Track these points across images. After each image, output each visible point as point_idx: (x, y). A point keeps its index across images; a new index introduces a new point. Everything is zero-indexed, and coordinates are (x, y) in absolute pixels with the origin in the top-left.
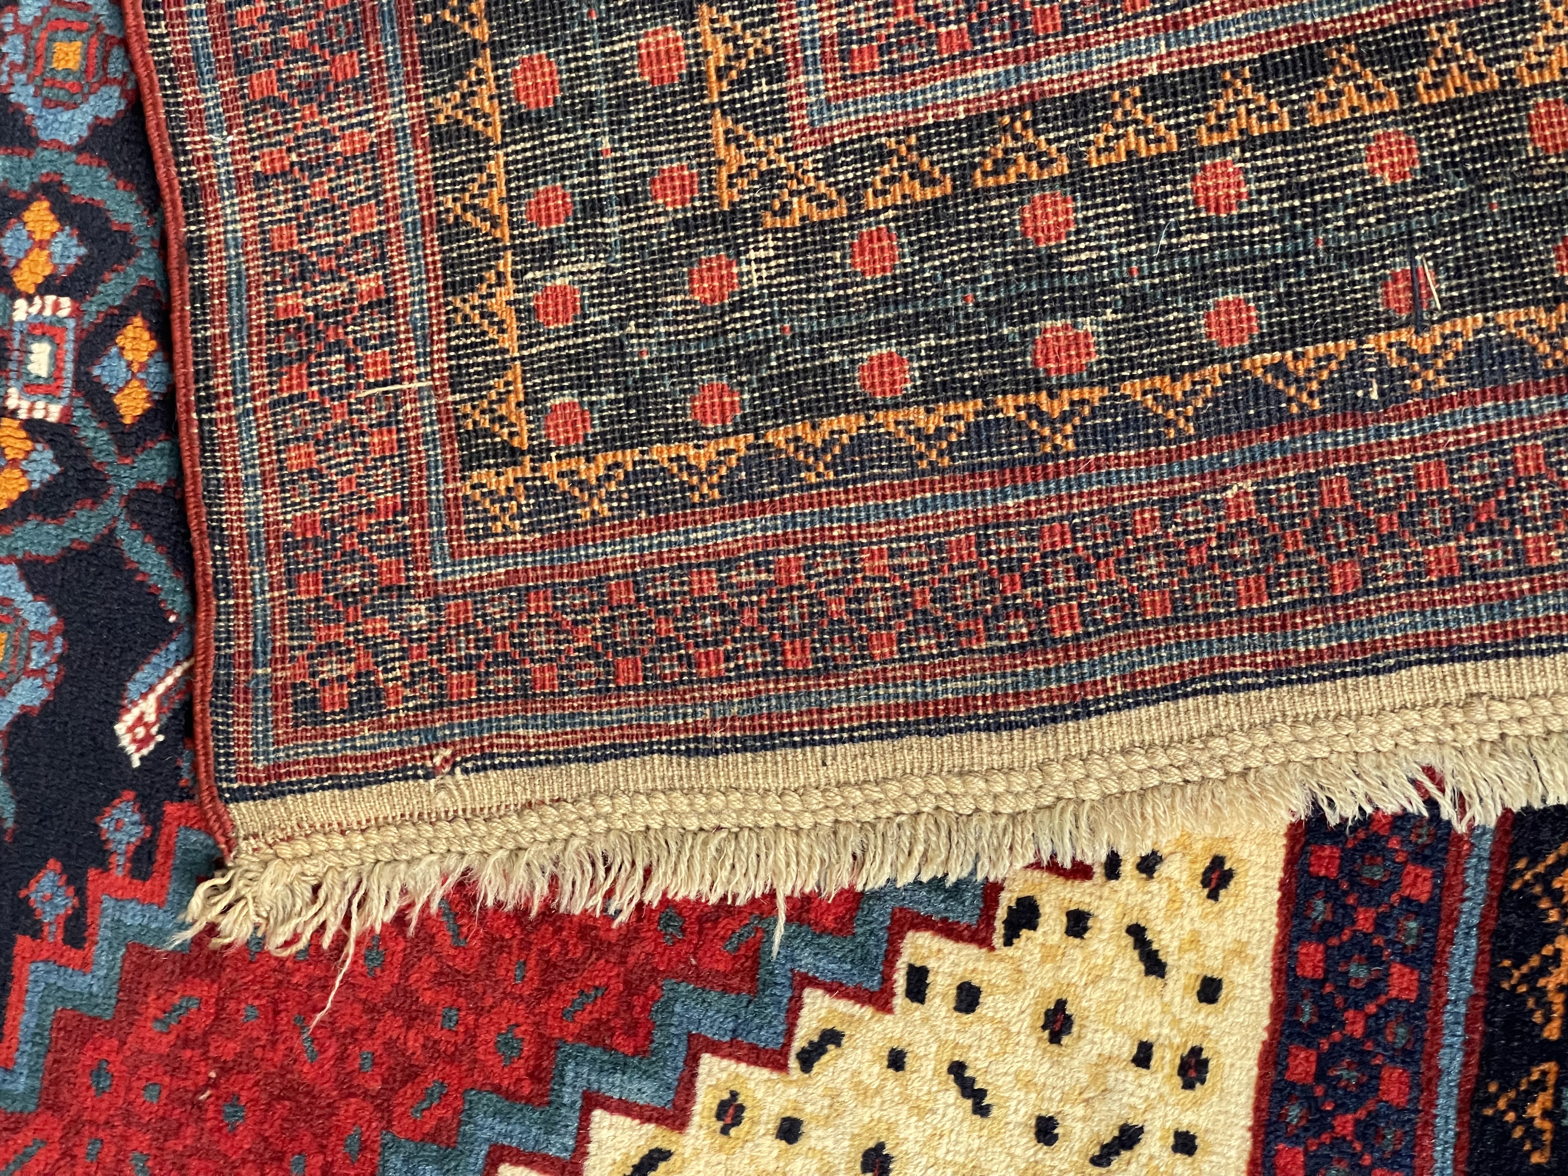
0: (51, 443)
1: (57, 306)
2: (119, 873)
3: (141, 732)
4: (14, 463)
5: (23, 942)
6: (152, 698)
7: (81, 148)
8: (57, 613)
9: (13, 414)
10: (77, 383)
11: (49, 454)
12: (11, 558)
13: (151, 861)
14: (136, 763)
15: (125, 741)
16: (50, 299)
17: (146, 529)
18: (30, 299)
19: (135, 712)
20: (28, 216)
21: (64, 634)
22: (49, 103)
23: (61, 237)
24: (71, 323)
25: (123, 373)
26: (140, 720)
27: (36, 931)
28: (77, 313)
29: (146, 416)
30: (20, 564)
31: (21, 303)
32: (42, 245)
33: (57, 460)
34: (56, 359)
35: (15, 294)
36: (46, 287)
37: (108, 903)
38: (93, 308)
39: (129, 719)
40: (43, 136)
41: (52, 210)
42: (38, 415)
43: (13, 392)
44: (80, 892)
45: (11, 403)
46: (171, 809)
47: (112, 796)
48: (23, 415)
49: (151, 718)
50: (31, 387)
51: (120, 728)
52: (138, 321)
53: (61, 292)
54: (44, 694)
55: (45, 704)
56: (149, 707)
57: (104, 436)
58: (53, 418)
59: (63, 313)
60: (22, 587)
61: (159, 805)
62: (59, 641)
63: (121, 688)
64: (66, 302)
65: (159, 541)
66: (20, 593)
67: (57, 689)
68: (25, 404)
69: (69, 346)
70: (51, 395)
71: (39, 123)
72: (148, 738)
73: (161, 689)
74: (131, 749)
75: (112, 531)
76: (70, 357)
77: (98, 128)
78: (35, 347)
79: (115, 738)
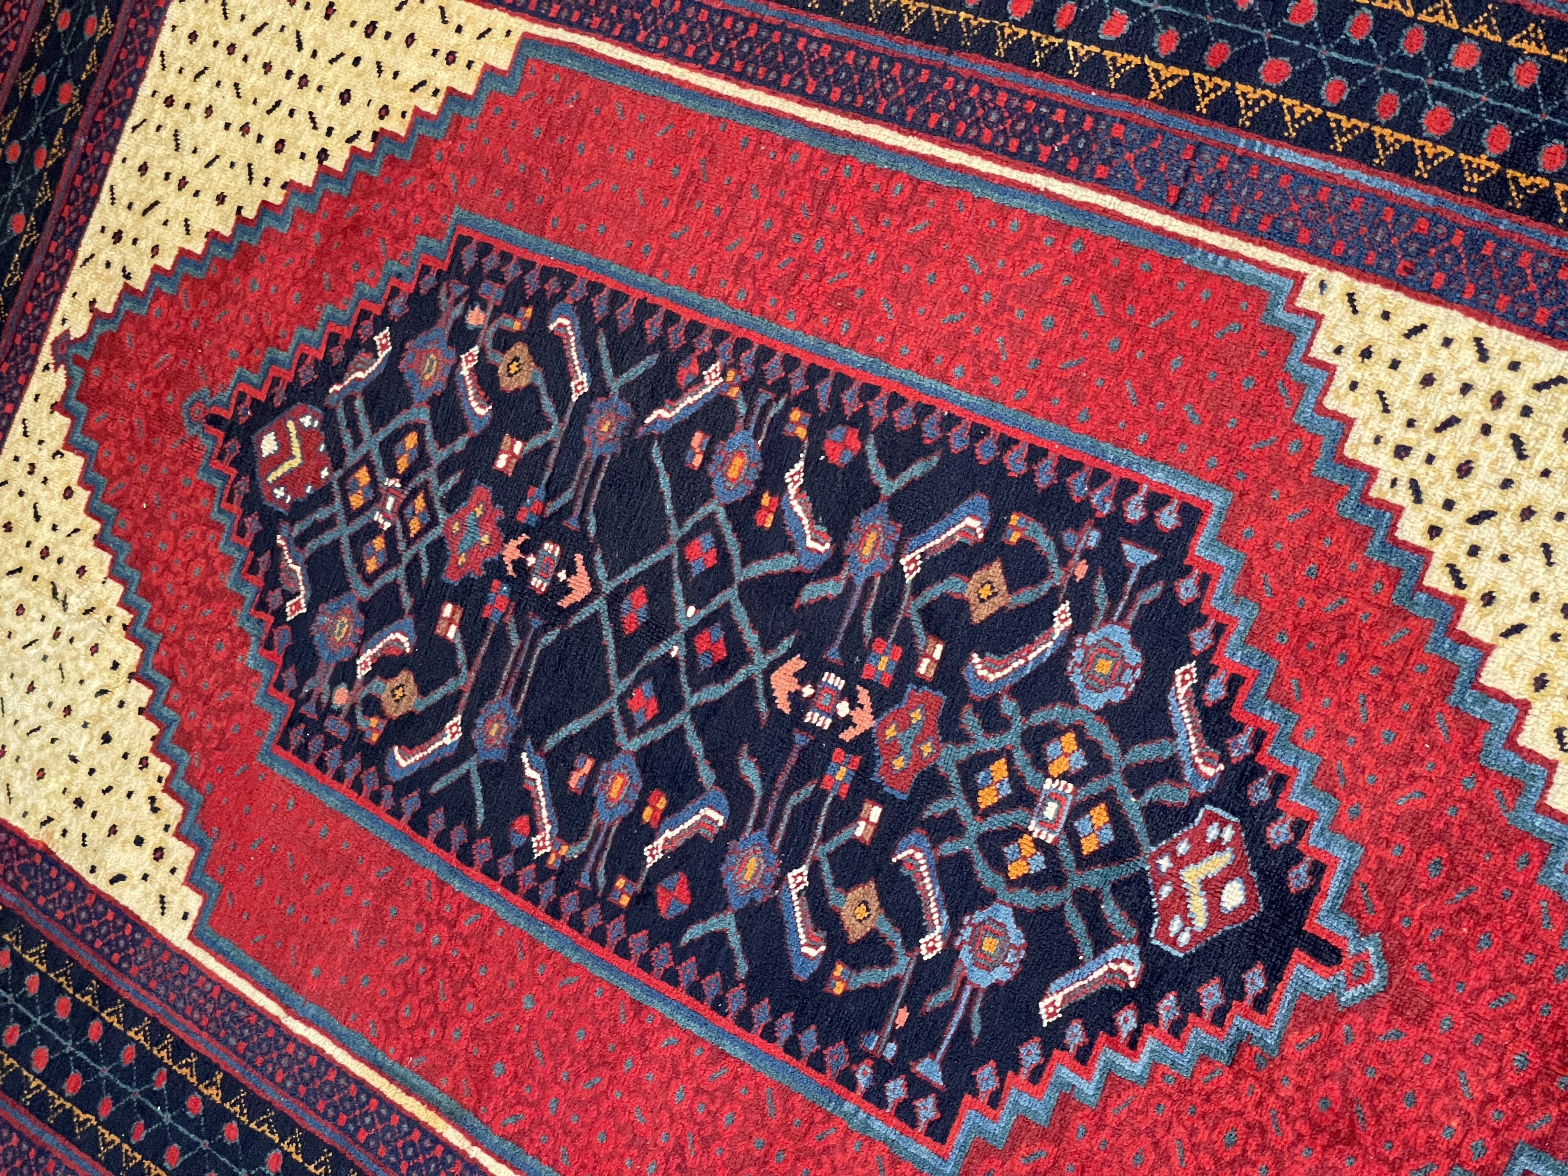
0: (1045, 853)
1: (1066, 787)
2: (1023, 1077)
3: (1051, 1009)
4: (1024, 858)
5: (968, 1098)
6: (1061, 994)
7: (1097, 713)
8: (1026, 938)
9: (1030, 833)
10: (1065, 827)
11: (1042, 858)
12: (1011, 904)
13: (1040, 1076)
14: (1045, 1025)
15: (1042, 1012)
16: (1064, 782)
17: (1080, 909)
18: (1054, 780)
19: (1051, 999)
20: (1063, 738)
21: (1027, 950)
22: (1088, 687)
23: (1077, 754)
24: (1071, 797)
25: (1089, 829)
26: (1052, 1004)
27: (975, 1094)
28: (1074, 793)
29: (1094, 853)
30: (1014, 909)
31: (1049, 780)
32: (1066, 755)
33: (1045, 862)
34: (1058, 813)
35: (1047, 776)
36: (1063, 776)
37: (1014, 1091)
38: (1083, 793)
39: (1047, 1001)
40: (1081, 702)
41: (1076, 739)
42: (1042, 837)
43: (1033, 822)
44: (1002, 1081)
45: (1031, 828)
46: (1056, 1053)
47: (1029, 1038)
48: (1035, 835)
49: (1058, 1004)
50: (1043, 823)
51: (1041, 1005)
52: (1103, 805)
53: (1070, 781)
54: (1009, 976)
55: (1009, 981)
56: (1058, 998)
57: (1071, 857)
58: (1049, 841)
59: (1068, 791)
60: (1012, 920)
61: (1051, 1049)
62: (1023, 952)
63: (1047, 985)
64: (1071, 786)
65: (1084, 917)
66: (1011, 923)
67: (1016, 976)
68: (1037, 830)
69: (1067, 808)
70: (1051, 830)
71: (1081, 695)
72: (1054, 1014)
73: (1066, 991)
74: (1044, 1017)
75: (1063, 905)
76: (1065, 813)
77: (1108, 706)
78: (1050, 804)
79: (1038, 1009)
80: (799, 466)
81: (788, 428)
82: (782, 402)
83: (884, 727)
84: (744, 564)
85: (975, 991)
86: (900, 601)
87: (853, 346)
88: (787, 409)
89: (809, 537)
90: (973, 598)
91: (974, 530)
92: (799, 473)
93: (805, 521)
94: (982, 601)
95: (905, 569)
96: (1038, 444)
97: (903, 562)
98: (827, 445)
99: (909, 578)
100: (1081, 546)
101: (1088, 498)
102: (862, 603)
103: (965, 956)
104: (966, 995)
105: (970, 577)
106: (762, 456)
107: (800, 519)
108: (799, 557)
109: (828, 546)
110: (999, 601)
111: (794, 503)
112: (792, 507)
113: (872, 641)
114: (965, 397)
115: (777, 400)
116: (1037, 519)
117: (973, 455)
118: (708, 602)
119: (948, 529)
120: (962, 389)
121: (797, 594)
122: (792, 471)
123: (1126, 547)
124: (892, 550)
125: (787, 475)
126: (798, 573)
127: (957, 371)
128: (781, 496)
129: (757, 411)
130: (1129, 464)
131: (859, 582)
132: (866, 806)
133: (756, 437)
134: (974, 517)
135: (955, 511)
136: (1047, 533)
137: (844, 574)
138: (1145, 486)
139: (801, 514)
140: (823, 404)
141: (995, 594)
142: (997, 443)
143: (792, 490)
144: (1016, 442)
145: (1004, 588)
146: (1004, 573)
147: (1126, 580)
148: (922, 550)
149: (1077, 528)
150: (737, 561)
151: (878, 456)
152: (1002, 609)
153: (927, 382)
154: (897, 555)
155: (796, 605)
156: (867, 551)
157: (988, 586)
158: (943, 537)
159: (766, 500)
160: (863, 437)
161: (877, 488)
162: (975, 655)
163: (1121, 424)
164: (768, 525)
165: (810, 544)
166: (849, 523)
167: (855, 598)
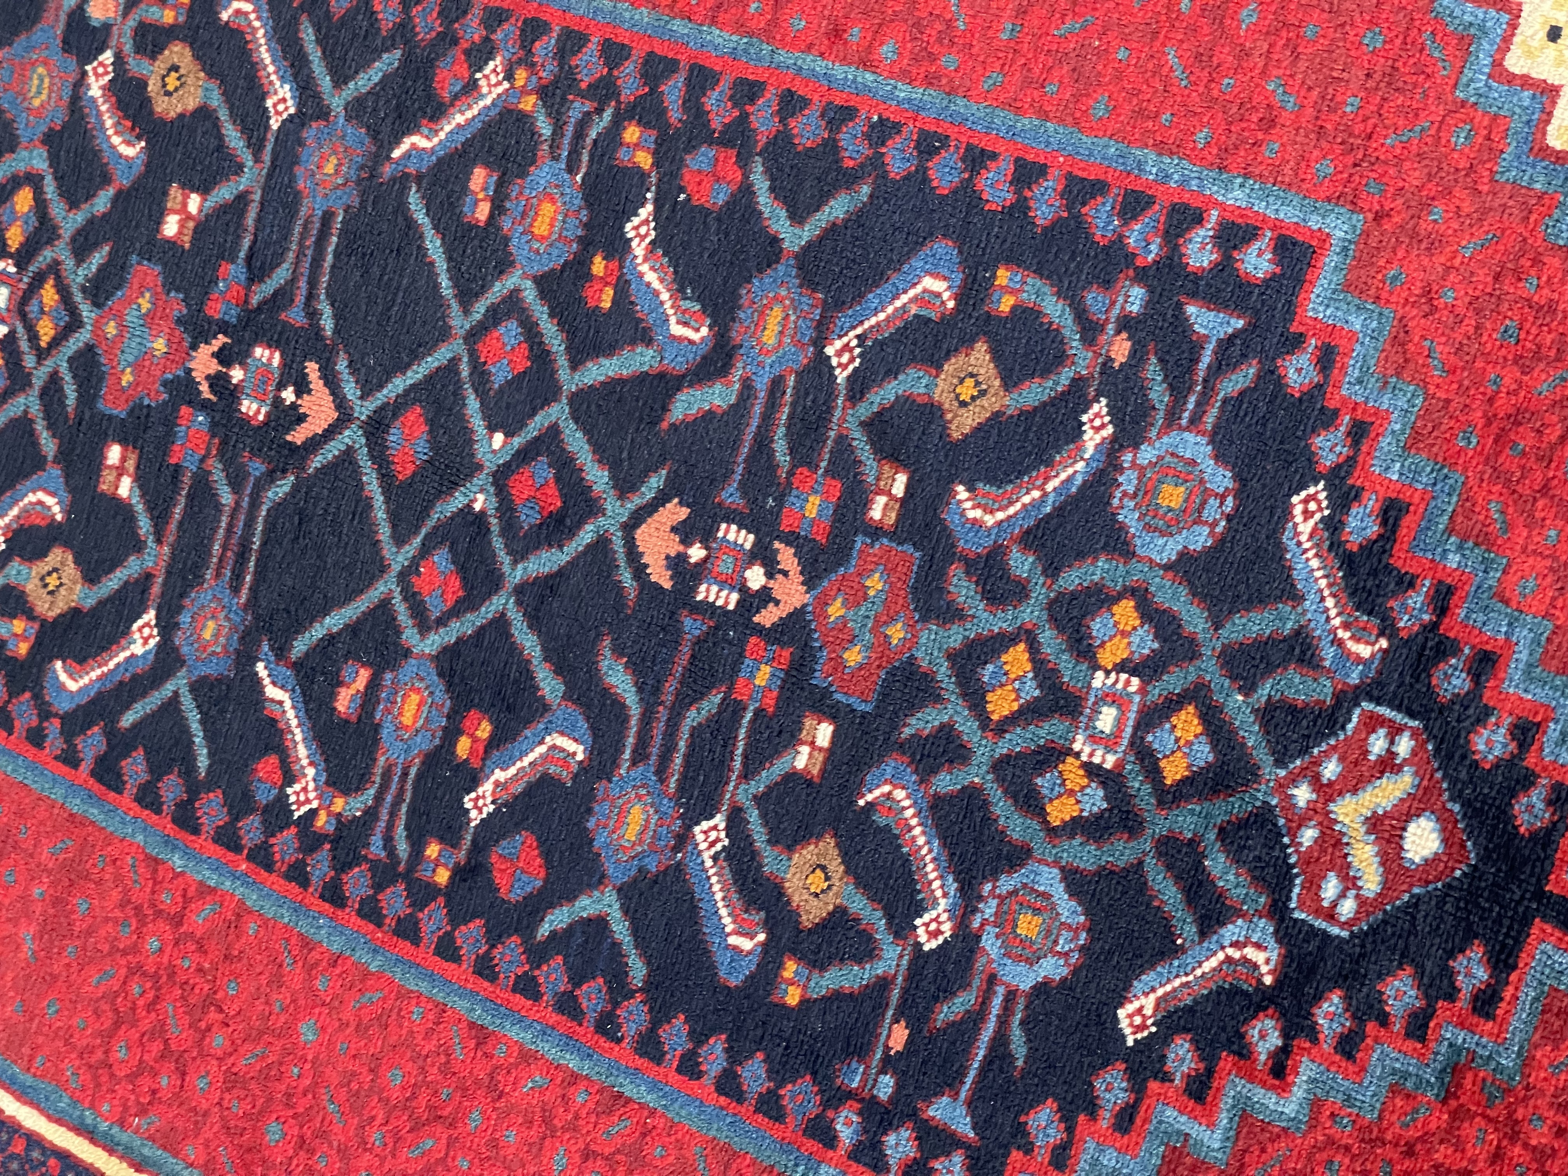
0: (1103, 784)
1: (1128, 683)
2: (1104, 1124)
3: (1138, 1020)
4: (1071, 793)
5: (1016, 1155)
6: (1152, 997)
7: (1168, 567)
8: (1086, 913)
9: (1077, 755)
10: (1132, 744)
11: (1101, 793)
12: (1056, 863)
13: (1131, 1120)
14: (1130, 1042)
15: (1124, 1024)
16: (1124, 676)
17: (1169, 867)
18: (1108, 673)
19: (1136, 1004)
20: (1115, 609)
21: (1089, 930)
22: (1148, 527)
23: (1140, 631)
24: (1137, 699)
25: (1171, 745)
26: (1139, 1011)
27: (1028, 1149)
28: (1142, 691)
29: (1184, 781)
30: (1062, 869)
31: (1100, 674)
32: (1124, 634)
33: (1106, 798)
34: (1120, 723)
35: (1096, 667)
36: (1120, 667)
37: (1091, 1145)
38: (1156, 692)
39: (1130, 1008)
40: (1139, 551)
41: (1137, 608)
42: (1097, 760)
43: (1080, 738)
44: (1070, 1130)
45: (1077, 747)
46: (1154, 1086)
47: (1106, 1063)
48: (1084, 758)
49: (1148, 1012)
50: (1095, 738)
51: (1121, 1013)
52: (1191, 709)
53: (1133, 672)
54: (1065, 971)
55: (1064, 980)
56: (1149, 1004)
57: (1147, 788)
58: (1108, 765)
59: (1132, 689)
60: (1061, 887)
61: (1145, 1080)
62: (1084, 935)
63: (1128, 986)
64: (1135, 681)
65: (1178, 879)
66: (1059, 892)
67: (1076, 971)
68: (1087, 750)
69: (1132, 716)
70: (1109, 749)
71: (1138, 542)
72: (1143, 1027)
73: (1160, 992)
74: (1128, 1031)
75: (1141, 863)
76: (1131, 723)
77: (1184, 555)
78: (1105, 709)
79: (1116, 1020)
80: (647, 210)
81: (622, 154)
82: (608, 115)
83: (823, 602)
84: (575, 365)
85: (1011, 995)
86: (830, 410)
87: (714, 22)
88: (617, 124)
89: (673, 320)
90: (948, 403)
91: (938, 295)
92: (646, 222)
93: (665, 296)
94: (963, 404)
95: (834, 362)
96: (1030, 157)
97: (829, 351)
98: (687, 179)
99: (841, 376)
100: (1116, 311)
101: (1121, 237)
102: (768, 417)
103: (990, 943)
104: (997, 1002)
105: (939, 368)
106: (585, 198)
107: (656, 293)
108: (661, 351)
109: (704, 331)
110: (990, 404)
111: (644, 268)
112: (641, 275)
113: (791, 473)
114: (903, 91)
115: (599, 111)
116: (1039, 272)
117: (926, 180)
118: (522, 425)
119: (896, 297)
120: (898, 78)
121: (665, 409)
122: (636, 221)
123: (1191, 310)
124: (810, 333)
125: (628, 226)
126: (662, 376)
127: (887, 51)
128: (622, 261)
129: (569, 130)
130: (1184, 181)
131: (762, 384)
132: (808, 722)
133: (572, 169)
134: (936, 276)
135: (906, 267)
136: (1059, 294)
137: (737, 374)
138: (1215, 213)
139: (656, 285)
140: (675, 114)
141: (983, 393)
142: (963, 160)
143: (639, 249)
144: (994, 156)
145: (997, 383)
146: (993, 359)
147: (1197, 361)
148: (859, 331)
149: (1107, 284)
150: (562, 362)
151: (772, 189)
152: (996, 415)
153: (840, 71)
154: (820, 341)
155: (665, 425)
156: (770, 337)
157: (970, 382)
158: (890, 309)
159: (598, 266)
160: (744, 162)
161: (775, 241)
162: (960, 488)
163: (1165, 118)
164: (606, 304)
165: (677, 330)
166: (735, 296)
167: (757, 409)
